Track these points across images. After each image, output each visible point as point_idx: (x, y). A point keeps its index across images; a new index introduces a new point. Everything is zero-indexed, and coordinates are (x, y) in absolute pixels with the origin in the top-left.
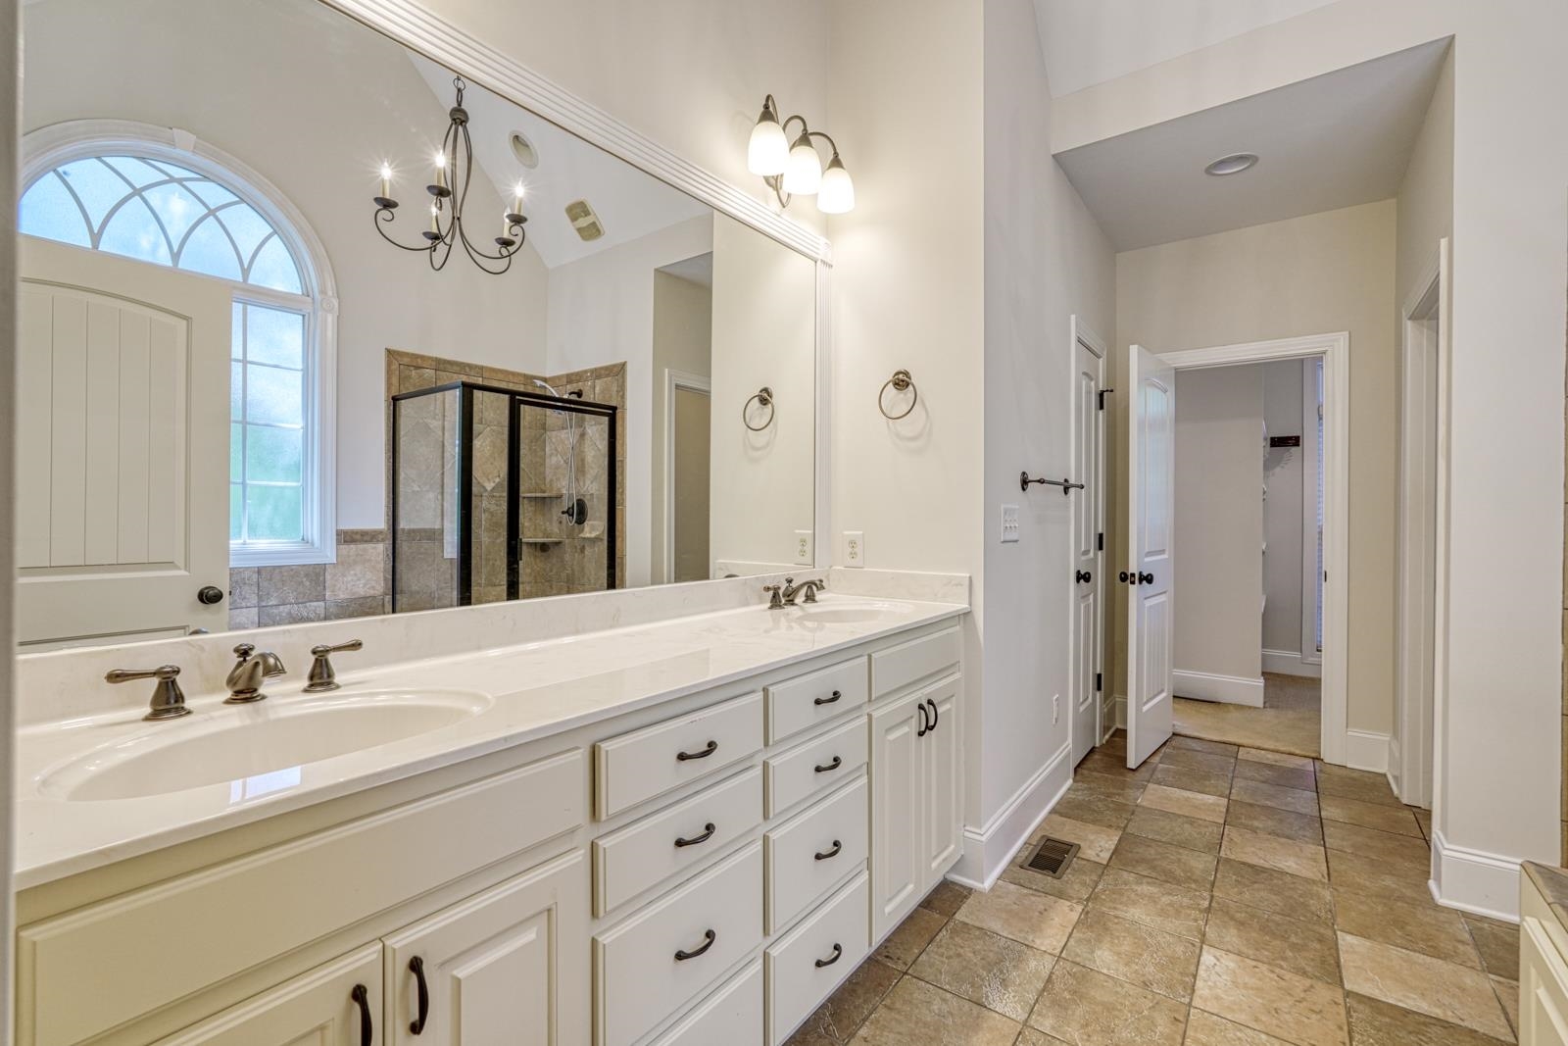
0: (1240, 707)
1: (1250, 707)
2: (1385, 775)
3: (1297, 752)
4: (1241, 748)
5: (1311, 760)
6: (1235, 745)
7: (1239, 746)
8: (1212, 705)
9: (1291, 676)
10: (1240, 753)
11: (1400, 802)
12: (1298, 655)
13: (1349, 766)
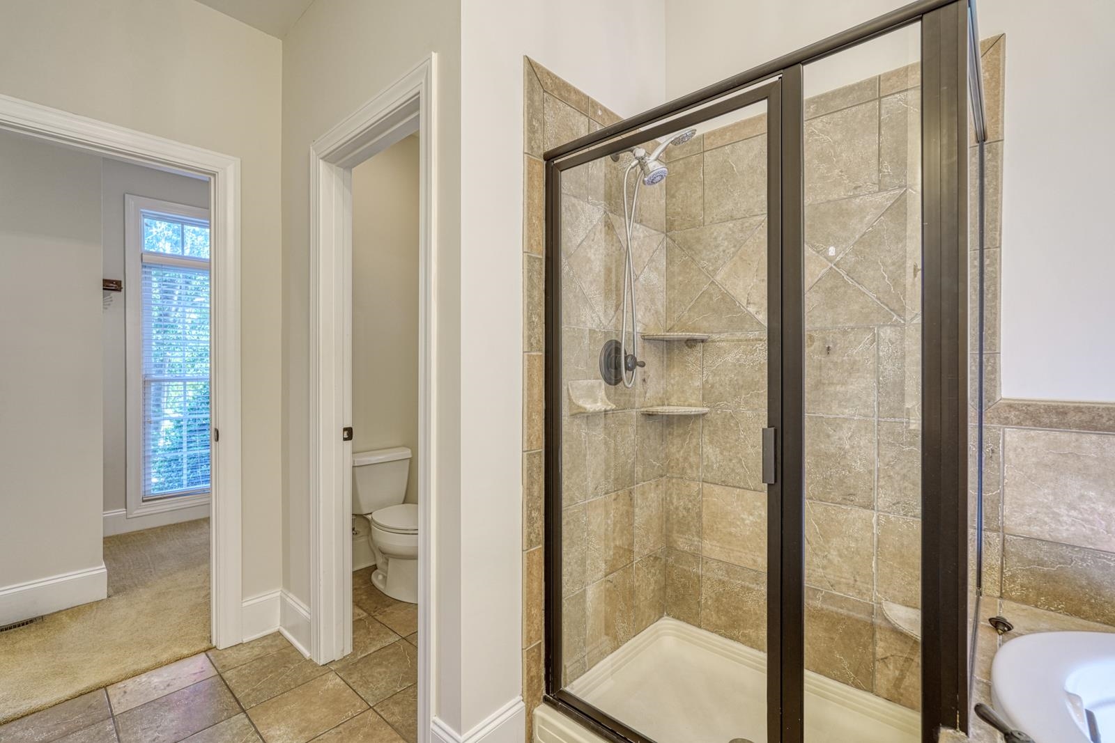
0: (75, 612)
1: (90, 605)
2: (279, 634)
3: (186, 652)
4: (110, 690)
5: (203, 656)
6: (100, 688)
7: (105, 687)
8: (33, 626)
9: (117, 537)
10: (114, 701)
11: (316, 665)
12: (122, 511)
13: (245, 640)
